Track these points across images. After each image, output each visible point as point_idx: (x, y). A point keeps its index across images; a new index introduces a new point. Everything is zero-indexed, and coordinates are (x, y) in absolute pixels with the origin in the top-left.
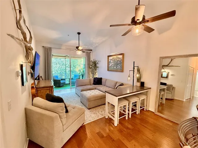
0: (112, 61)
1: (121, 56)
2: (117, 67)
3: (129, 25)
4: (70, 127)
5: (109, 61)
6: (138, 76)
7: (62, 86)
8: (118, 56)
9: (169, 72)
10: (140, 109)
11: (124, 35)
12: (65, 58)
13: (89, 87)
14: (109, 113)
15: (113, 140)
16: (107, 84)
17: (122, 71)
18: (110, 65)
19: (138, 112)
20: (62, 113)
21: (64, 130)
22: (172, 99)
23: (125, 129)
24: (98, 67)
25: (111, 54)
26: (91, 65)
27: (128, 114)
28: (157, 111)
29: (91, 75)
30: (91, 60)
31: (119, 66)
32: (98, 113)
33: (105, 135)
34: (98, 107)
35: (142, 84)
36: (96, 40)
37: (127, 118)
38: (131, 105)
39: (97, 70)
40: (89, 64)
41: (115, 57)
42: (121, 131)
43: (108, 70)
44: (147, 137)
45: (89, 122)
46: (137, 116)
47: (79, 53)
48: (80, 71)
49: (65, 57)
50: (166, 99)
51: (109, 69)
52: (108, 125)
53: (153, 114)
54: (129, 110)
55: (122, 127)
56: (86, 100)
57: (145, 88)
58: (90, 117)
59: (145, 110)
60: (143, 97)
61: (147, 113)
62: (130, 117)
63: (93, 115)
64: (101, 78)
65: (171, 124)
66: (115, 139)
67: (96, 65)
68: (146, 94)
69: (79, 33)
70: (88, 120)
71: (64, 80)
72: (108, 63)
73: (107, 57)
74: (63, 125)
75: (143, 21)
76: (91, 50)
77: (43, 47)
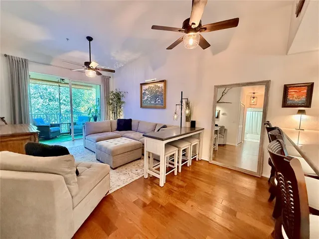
0: (147, 92)
1: (161, 85)
2: (155, 102)
3: (180, 31)
4: (85, 199)
5: (143, 92)
6: (187, 112)
7: (53, 138)
8: (157, 84)
9: (220, 111)
10: (191, 159)
11: (170, 48)
12: (58, 85)
13: (110, 134)
14: (149, 169)
15: (162, 206)
16: (141, 128)
17: (164, 107)
18: (144, 98)
19: (189, 163)
20: (70, 173)
21: (75, 205)
22: (224, 145)
23: (175, 189)
24: (123, 102)
25: (146, 81)
26: (112, 99)
27: (178, 166)
28: (212, 159)
29: (112, 115)
30: (111, 90)
31: (158, 100)
32: (130, 173)
33: (148, 203)
34: (129, 164)
35: (193, 124)
36: (120, 57)
37: (176, 173)
38: (181, 154)
39: (122, 108)
40: (107, 98)
41: (152, 85)
42: (170, 192)
43: (141, 107)
44: (206, 193)
45: (118, 188)
46: (188, 169)
47: (91, 74)
48: (90, 110)
49: (58, 82)
50: (219, 145)
51: (143, 105)
52: (149, 187)
53: (208, 164)
54: (178, 162)
55: (171, 187)
56: (107, 155)
57: (196, 129)
58: (118, 180)
59: (197, 160)
60: (195, 142)
61: (199, 163)
62: (180, 171)
63: (123, 177)
64: (130, 120)
65: (229, 172)
66: (164, 204)
67: (120, 99)
68: (198, 137)
69: (90, 39)
70: (115, 186)
71: (58, 125)
72: (142, 95)
73: (140, 85)
74: (72, 197)
75: (199, 29)
76: (114, 71)
77: (6, 55)
